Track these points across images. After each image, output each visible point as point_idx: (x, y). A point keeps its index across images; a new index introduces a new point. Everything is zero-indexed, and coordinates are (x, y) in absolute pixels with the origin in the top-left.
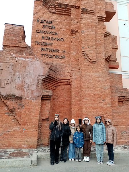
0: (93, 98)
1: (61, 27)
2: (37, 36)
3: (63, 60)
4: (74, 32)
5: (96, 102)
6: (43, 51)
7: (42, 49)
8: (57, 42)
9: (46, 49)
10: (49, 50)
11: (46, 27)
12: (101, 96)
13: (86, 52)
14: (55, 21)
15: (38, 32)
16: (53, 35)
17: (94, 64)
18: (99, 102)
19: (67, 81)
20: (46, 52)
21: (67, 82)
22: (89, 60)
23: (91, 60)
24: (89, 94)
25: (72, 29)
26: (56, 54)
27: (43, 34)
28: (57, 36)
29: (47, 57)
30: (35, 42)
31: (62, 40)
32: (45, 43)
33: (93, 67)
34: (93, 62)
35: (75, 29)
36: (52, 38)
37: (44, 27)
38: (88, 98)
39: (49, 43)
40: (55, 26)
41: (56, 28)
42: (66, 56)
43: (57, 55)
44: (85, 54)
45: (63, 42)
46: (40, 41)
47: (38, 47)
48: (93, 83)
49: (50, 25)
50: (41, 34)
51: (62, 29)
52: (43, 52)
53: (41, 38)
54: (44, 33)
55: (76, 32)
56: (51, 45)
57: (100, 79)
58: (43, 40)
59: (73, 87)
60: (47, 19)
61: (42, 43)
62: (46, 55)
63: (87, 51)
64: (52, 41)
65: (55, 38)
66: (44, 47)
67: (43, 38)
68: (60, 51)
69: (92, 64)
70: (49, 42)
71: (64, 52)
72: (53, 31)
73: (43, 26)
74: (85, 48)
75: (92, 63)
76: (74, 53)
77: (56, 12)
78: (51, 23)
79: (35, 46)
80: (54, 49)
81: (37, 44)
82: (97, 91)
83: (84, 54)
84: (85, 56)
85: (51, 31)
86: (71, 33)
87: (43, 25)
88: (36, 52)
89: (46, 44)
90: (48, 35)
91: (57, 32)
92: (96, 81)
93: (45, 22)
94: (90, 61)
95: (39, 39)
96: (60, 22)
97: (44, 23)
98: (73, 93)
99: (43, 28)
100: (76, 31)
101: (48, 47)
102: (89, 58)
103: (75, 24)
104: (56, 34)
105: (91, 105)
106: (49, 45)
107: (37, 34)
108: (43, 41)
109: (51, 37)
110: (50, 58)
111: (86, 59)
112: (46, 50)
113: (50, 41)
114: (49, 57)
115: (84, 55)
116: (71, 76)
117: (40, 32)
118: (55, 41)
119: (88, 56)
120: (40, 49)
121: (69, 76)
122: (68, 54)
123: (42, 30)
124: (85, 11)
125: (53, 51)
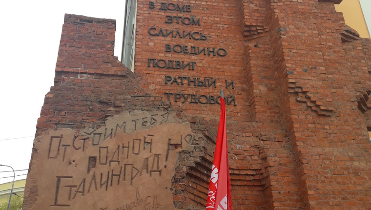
1: (216, 19)
2: (151, 44)
3: (230, 109)
4: (254, 31)
6: (169, 83)
7: (168, 78)
8: (207, 58)
9: (180, 78)
10: (185, 82)
11: (175, 20)
13: (301, 83)
14: (198, 5)
15: (152, 32)
16: (196, 42)
17: (329, 119)
19: (253, 175)
20: (179, 88)
21: (252, 178)
22: (314, 108)
25: (247, 23)
26: (209, 91)
27: (169, 38)
28: (205, 42)
29: (182, 100)
30: (146, 60)
31: (222, 53)
32: (174, 63)
33: (327, 127)
34: (324, 113)
35: (255, 24)
36: (194, 47)
37: (170, 20)
39: (186, 63)
41: (202, 23)
42: (236, 96)
43: (211, 94)
44: (300, 90)
45: (224, 59)
46: (162, 56)
47: (156, 73)
48: (340, 180)
49: (187, 15)
50: (163, 38)
51: (219, 25)
52: (170, 88)
53: (163, 49)
54: (171, 35)
55: (259, 31)
56: (191, 66)
58: (169, 55)
61: (167, 62)
62: (178, 97)
63: (302, 81)
64: (194, 57)
65: (201, 49)
66: (174, 74)
67: (168, 49)
68: (218, 84)
69: (322, 120)
70: (185, 59)
72: (196, 29)
73: (167, 17)
74: (295, 73)
75: (324, 115)
76: (262, 88)
78: (188, 9)
79: (147, 72)
80: (202, 79)
81: (151, 65)
83: (297, 90)
84: (300, 95)
85: (188, 29)
86: (246, 34)
87: (167, 14)
88: (152, 87)
89: (179, 66)
90: (183, 40)
91: (206, 33)
92: (345, 173)
93: (171, 7)
94: (315, 111)
95: (159, 52)
96: (213, 7)
97: (168, 11)
99: (166, 22)
100: (258, 28)
101: (185, 73)
102: (314, 102)
103: (254, 12)
104: (204, 38)
106: (187, 68)
107: (152, 38)
109: (190, 45)
110: (193, 104)
111: (304, 105)
112: (179, 81)
113: (187, 56)
114: (189, 100)
115: (297, 93)
116: (264, 159)
117: (161, 33)
118: (201, 56)
119: (309, 95)
120: (161, 79)
121: (256, 158)
122: (243, 90)
123: (165, 27)
125: (197, 83)
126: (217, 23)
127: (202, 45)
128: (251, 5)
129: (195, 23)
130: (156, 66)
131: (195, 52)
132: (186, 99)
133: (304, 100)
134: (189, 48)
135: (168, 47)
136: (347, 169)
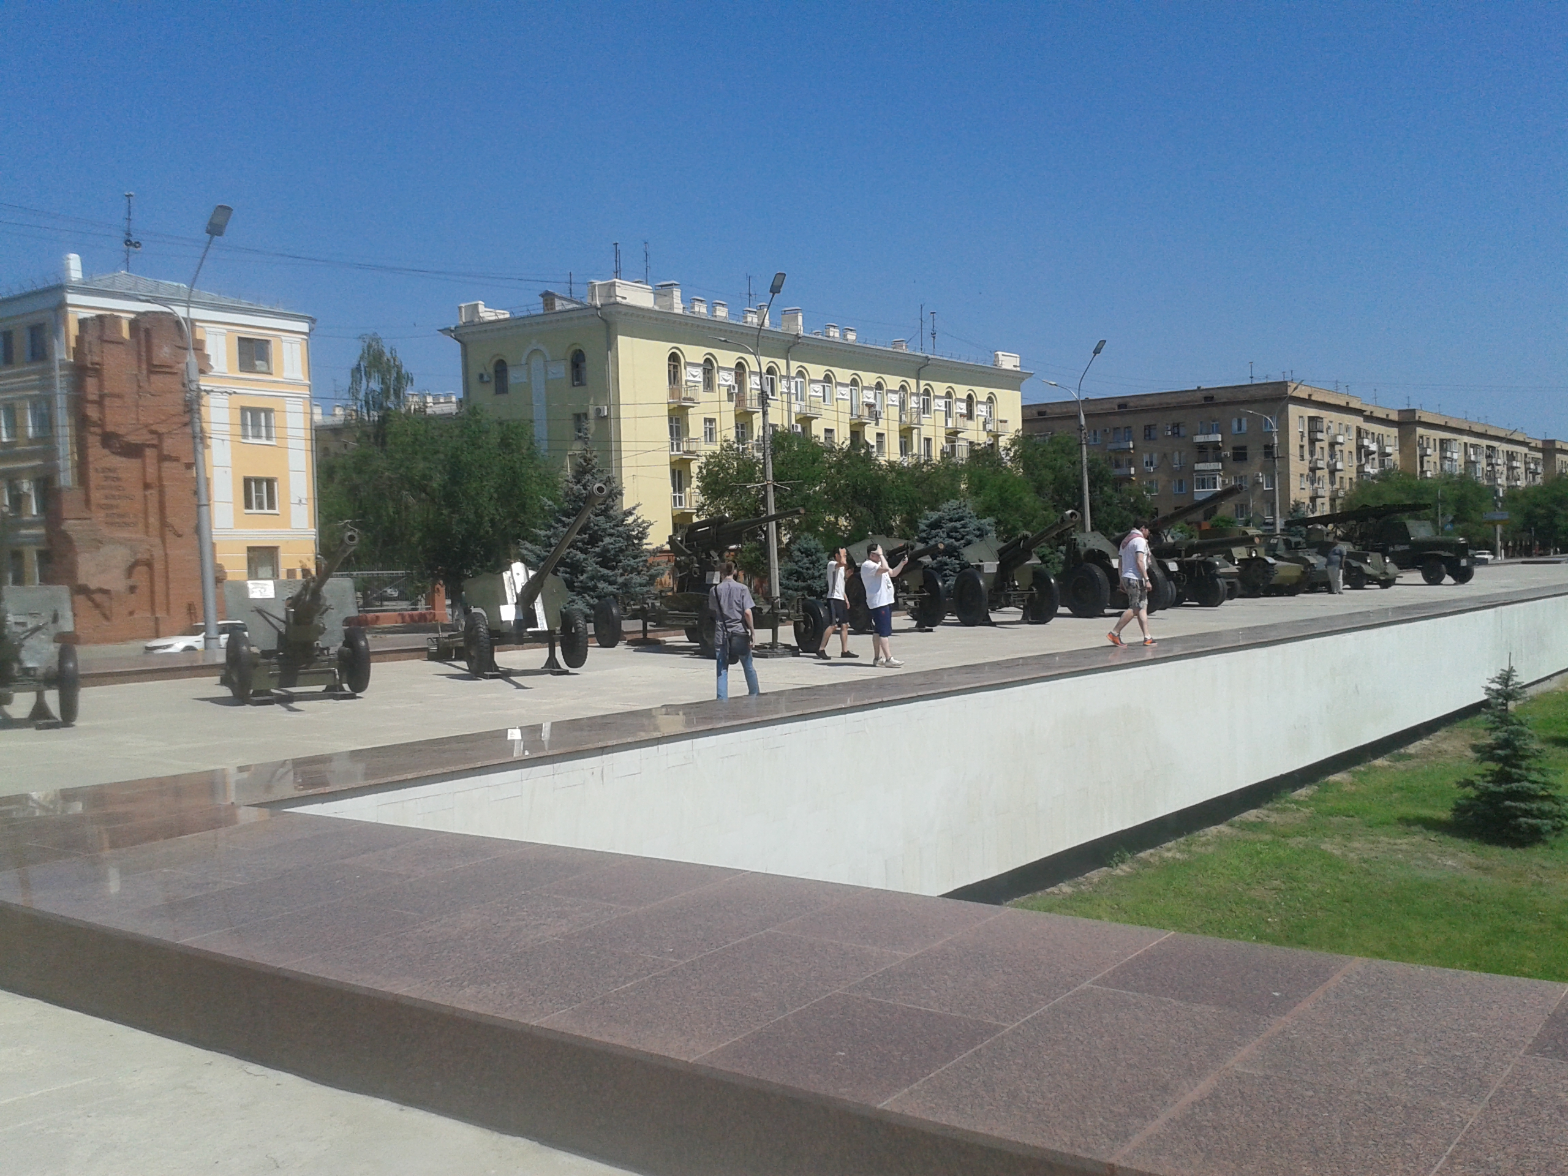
0: (182, 583)
3: (136, 529)
5: (185, 587)
7: (107, 514)
10: (115, 515)
14: (120, 467)
15: (98, 487)
23: (178, 533)
24: (177, 578)
27: (106, 490)
37: (107, 478)
38: (176, 584)
40: (121, 476)
41: (122, 479)
49: (114, 475)
51: (131, 480)
56: (117, 507)
59: (156, 569)
60: (108, 465)
62: (112, 524)
64: (118, 501)
71: (136, 515)
72: (117, 483)
77: (122, 453)
78: (114, 470)
82: (185, 573)
89: (111, 507)
90: (113, 491)
91: (124, 486)
96: (129, 469)
98: (156, 578)
99: (104, 481)
101: (115, 511)
103: (151, 474)
104: (123, 489)
105: (179, 591)
112: (112, 515)
114: (117, 525)
116: (153, 555)
117: (103, 488)
118: (122, 500)
120: (103, 515)
121: (147, 554)
122: (142, 518)
123: (105, 483)
124: (169, 458)
125: (120, 516)
126: (130, 478)
127: (122, 493)
128: (151, 470)
129: (118, 479)
130: (101, 507)
131: (120, 497)
132: (115, 524)
134: (116, 495)
135: (105, 495)
136: (184, 560)
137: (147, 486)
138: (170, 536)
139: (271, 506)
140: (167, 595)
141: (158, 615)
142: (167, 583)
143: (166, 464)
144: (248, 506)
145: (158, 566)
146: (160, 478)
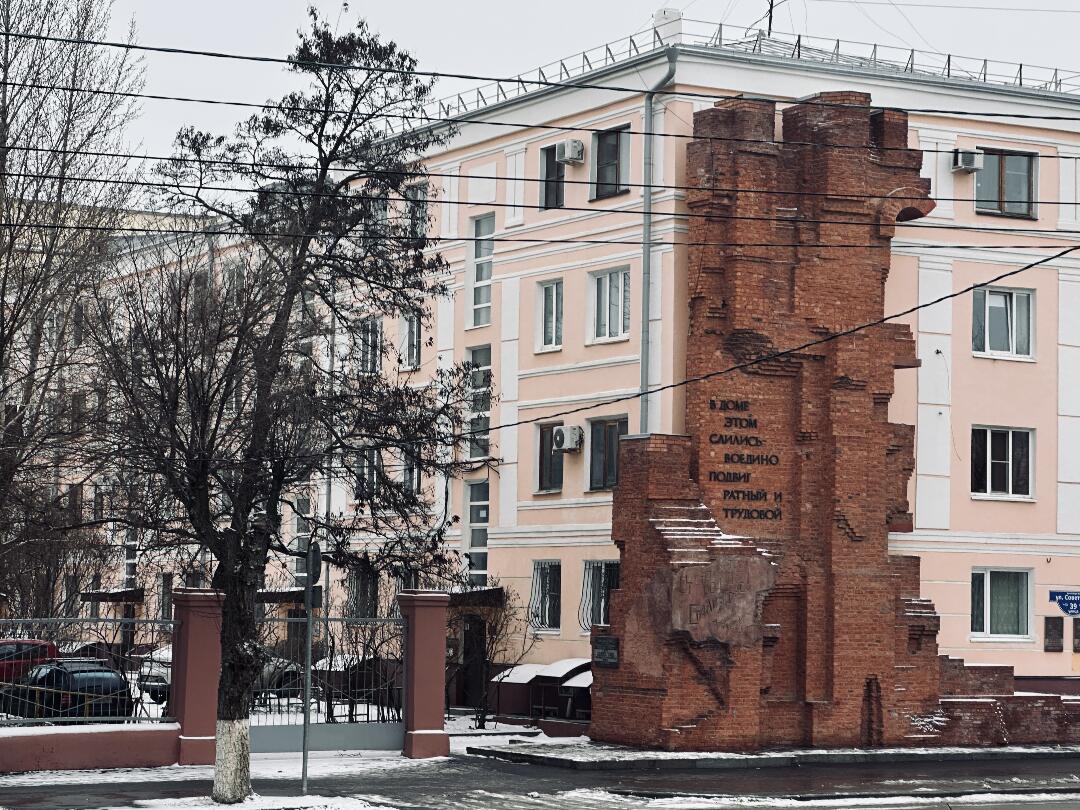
0: (857, 637)
1: (771, 417)
2: (713, 454)
3: (776, 523)
5: (863, 645)
6: (727, 498)
7: (726, 492)
8: (761, 468)
9: (736, 491)
10: (741, 495)
11: (733, 422)
12: (874, 629)
13: (844, 511)
14: (755, 400)
15: (713, 439)
16: (752, 448)
17: (861, 543)
18: (869, 645)
19: (792, 589)
20: (735, 502)
21: (792, 591)
22: (851, 534)
23: (854, 533)
24: (848, 625)
25: (802, 430)
26: (758, 505)
27: (728, 445)
28: (760, 448)
29: (738, 515)
30: (707, 473)
31: (774, 460)
32: (732, 475)
33: (857, 550)
34: (858, 539)
36: (749, 455)
37: (730, 422)
38: (846, 637)
39: (742, 474)
40: (755, 417)
41: (758, 424)
42: (782, 509)
43: (762, 508)
44: (842, 518)
45: (776, 467)
46: (721, 467)
47: (717, 486)
48: (858, 597)
49: (743, 415)
50: (722, 446)
51: (774, 426)
52: (731, 504)
53: (723, 459)
54: (729, 442)
55: (812, 438)
56: (746, 477)
57: (873, 584)
58: (728, 466)
59: (809, 606)
60: (734, 395)
61: (726, 474)
62: (735, 512)
63: (846, 509)
64: (749, 467)
65: (756, 456)
66: (731, 487)
68: (768, 497)
69: (854, 544)
70: (740, 469)
71: (778, 496)
72: (752, 432)
73: (727, 418)
74: (842, 501)
76: (808, 506)
77: (760, 371)
78: (746, 406)
79: (708, 485)
80: (755, 492)
81: (712, 478)
82: (865, 616)
83: (840, 518)
84: (842, 522)
85: (745, 433)
87: (727, 415)
89: (736, 478)
90: (740, 447)
91: (761, 437)
92: (864, 591)
93: (730, 406)
94: (851, 537)
95: (719, 463)
96: (769, 401)
97: (728, 411)
98: (809, 623)
99: (725, 426)
100: (812, 434)
101: (742, 486)
102: (852, 529)
103: (810, 414)
104: (759, 443)
105: (851, 653)
106: (743, 479)
107: (713, 446)
108: (728, 468)
109: (746, 452)
110: (746, 520)
111: (843, 531)
112: (736, 495)
113: (743, 466)
114: (743, 515)
115: (839, 520)
116: (805, 577)
117: (723, 440)
118: (756, 465)
119: (849, 522)
120: (720, 495)
121: (797, 575)
122: (789, 502)
123: (726, 432)
124: (844, 383)
125: (751, 496)
126: (772, 422)
127: (757, 452)
128: (810, 406)
129: (752, 424)
130: (716, 478)
131: (751, 460)
132: (740, 514)
133: (844, 526)
134: (745, 456)
135: (726, 455)
136: (865, 589)
137: (801, 439)
138: (839, 541)
139: (1022, 487)
140: (828, 661)
141: (810, 699)
142: (830, 635)
143: (839, 396)
144: (978, 485)
145: (814, 599)
146: (826, 425)
